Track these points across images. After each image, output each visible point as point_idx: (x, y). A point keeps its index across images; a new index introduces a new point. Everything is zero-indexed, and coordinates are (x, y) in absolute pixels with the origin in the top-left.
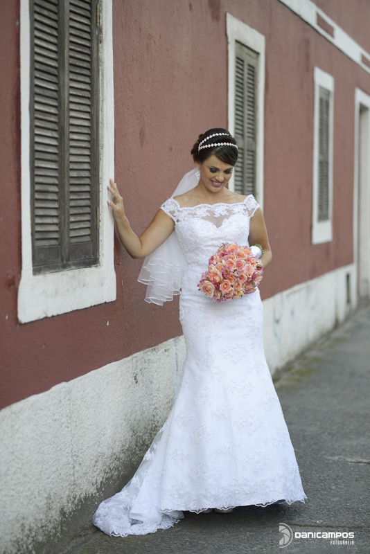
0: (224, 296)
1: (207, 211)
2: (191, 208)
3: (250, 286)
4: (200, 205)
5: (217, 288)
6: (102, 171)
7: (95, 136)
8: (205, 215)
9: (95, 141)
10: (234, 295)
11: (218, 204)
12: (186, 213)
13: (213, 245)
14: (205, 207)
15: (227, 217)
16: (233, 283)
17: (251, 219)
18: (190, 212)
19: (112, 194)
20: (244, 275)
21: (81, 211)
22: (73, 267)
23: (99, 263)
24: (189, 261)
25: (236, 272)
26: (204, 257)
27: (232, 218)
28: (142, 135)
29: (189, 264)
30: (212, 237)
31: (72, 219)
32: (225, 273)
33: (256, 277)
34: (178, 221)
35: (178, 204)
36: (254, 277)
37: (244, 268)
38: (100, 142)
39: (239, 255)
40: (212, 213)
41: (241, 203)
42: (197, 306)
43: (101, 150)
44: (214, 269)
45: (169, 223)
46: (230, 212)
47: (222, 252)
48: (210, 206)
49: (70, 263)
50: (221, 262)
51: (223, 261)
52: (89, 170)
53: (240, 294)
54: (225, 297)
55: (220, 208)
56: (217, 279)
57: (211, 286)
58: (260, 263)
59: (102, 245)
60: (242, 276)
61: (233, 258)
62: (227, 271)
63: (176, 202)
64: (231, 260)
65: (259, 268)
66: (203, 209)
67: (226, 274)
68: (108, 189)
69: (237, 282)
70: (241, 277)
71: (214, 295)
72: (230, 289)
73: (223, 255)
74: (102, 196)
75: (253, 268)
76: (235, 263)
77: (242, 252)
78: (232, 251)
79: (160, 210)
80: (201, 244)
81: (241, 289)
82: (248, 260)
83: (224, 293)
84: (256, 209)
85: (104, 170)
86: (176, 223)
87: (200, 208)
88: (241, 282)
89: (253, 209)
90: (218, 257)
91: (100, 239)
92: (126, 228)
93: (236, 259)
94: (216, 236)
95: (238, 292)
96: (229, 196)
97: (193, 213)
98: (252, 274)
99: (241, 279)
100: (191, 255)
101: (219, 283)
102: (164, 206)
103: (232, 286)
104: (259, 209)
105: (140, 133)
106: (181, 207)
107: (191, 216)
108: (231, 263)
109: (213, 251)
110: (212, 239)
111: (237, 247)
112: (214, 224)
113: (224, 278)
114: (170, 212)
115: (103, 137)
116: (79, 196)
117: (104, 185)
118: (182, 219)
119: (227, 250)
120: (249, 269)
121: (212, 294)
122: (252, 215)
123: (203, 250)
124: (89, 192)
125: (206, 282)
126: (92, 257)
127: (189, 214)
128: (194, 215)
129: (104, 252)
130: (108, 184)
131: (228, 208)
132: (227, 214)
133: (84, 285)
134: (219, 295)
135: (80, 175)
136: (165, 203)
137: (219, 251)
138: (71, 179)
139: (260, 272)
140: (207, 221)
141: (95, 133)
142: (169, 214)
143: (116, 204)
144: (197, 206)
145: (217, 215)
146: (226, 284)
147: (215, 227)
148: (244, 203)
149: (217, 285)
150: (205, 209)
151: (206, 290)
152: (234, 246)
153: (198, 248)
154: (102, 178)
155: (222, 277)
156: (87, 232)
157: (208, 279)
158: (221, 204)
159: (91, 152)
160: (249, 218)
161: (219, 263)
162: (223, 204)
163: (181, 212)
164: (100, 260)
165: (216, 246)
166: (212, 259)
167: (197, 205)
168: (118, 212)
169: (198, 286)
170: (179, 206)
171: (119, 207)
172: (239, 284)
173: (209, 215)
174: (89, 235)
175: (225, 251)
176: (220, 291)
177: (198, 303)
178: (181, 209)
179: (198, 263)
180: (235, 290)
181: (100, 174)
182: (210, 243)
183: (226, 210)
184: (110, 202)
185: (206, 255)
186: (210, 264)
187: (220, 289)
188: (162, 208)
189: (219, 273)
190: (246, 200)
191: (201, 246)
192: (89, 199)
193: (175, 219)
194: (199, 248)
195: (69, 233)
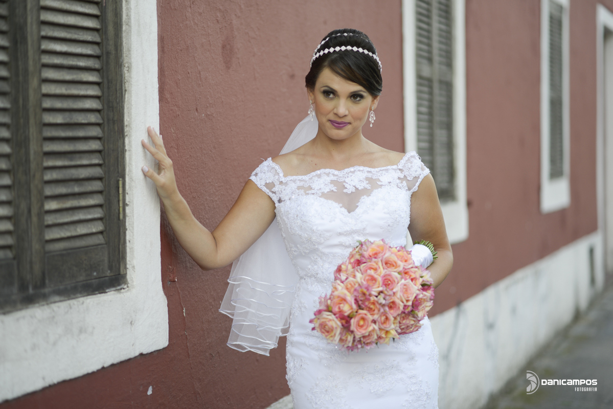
0: (360, 341)
1: (332, 182)
2: (304, 177)
3: (410, 321)
4: (318, 172)
5: (346, 327)
6: (129, 113)
7: (111, 48)
8: (326, 190)
9: (112, 57)
10: (380, 338)
11: (352, 169)
12: (293, 186)
13: (341, 245)
14: (328, 174)
15: (366, 192)
16: (376, 317)
17: (413, 196)
18: (301, 184)
19: (153, 154)
20: (398, 301)
21: (77, 189)
22: (57, 298)
23: (126, 282)
24: (302, 273)
25: (381, 297)
26: (326, 266)
27: (377, 194)
28: (228, 50)
29: (301, 278)
30: (339, 230)
31: (52, 205)
32: (361, 298)
33: (420, 304)
34: (280, 201)
35: (280, 171)
36: (416, 304)
37: (397, 288)
38: (126, 60)
39: (387, 263)
40: (341, 185)
41: (395, 167)
42: (315, 355)
43: (126, 74)
44: (341, 290)
45: (265, 204)
46: (374, 184)
47: (358, 257)
48: (336, 172)
49: (47, 290)
50: (354, 277)
51: (359, 275)
52: (98, 111)
53: (390, 336)
54: (362, 342)
55: (355, 177)
56: (346, 309)
57: (334, 323)
58: (428, 277)
59: (132, 248)
60: (393, 303)
61: (376, 270)
62: (364, 294)
63: (277, 167)
64: (372, 272)
65: (425, 287)
66: (323, 179)
67: (362, 301)
68: (144, 146)
69: (385, 314)
70: (392, 305)
71: (341, 340)
72: (370, 329)
73: (359, 263)
74: (130, 159)
75: (415, 288)
76: (380, 279)
77: (394, 258)
78: (376, 255)
79: (248, 182)
80: (319, 244)
81: (392, 327)
82: (405, 273)
83: (358, 334)
84: (422, 177)
85: (133, 111)
86: (277, 205)
87: (319, 176)
88: (391, 314)
89: (416, 178)
90: (350, 267)
91: (128, 238)
92: (182, 216)
93: (382, 271)
94: (347, 228)
95: (387, 332)
96: (372, 153)
97: (306, 185)
98: (412, 298)
99: (390, 308)
100: (304, 262)
101: (350, 317)
102: (256, 175)
103: (374, 322)
104: (426, 177)
105: (224, 47)
106: (285, 176)
107: (302, 191)
108: (373, 279)
109: (342, 255)
110: (340, 234)
111: (385, 247)
112: (344, 206)
113: (360, 307)
114: (267, 185)
115: (129, 50)
116: (71, 160)
117: (133, 138)
118: (287, 198)
119: (366, 254)
120: (406, 289)
121: (337, 338)
122: (415, 188)
123: (324, 254)
124: (99, 152)
125: (326, 314)
126: (108, 273)
127: (299, 188)
128: (307, 190)
129: (135, 262)
130: (145, 138)
131: (370, 175)
132: (368, 187)
133: (81, 331)
134: (350, 338)
135: (72, 121)
136: (258, 170)
137: (352, 256)
138: (45, 129)
139: (429, 294)
140: (330, 202)
141: (111, 42)
142: (264, 189)
143: (159, 173)
144: (314, 174)
145: (350, 189)
146: (363, 319)
147: (344, 211)
148: (400, 167)
149: (346, 320)
150: (328, 179)
151: (325, 329)
152: (379, 246)
153: (315, 251)
154: (129, 126)
155: (355, 306)
156: (97, 227)
157: (328, 310)
158: (357, 168)
159: (102, 77)
160: (410, 193)
161: (351, 279)
162: (361, 168)
163: (286, 184)
164: (128, 277)
165: (347, 247)
166: (339, 270)
167: (314, 171)
168: (163, 187)
169: (311, 321)
170: (281, 175)
171: (167, 177)
172: (387, 318)
173: (334, 189)
174: (101, 233)
175: (362, 255)
176: (352, 332)
177: (317, 349)
178: (283, 179)
179: (315, 277)
180: (380, 329)
181: (126, 118)
182: (336, 241)
183: (367, 179)
184: (146, 169)
185: (330, 263)
186: (336, 279)
187: (353, 328)
188: (253, 178)
189: (350, 298)
190: (403, 162)
191: (320, 247)
192: (99, 165)
193: (275, 199)
194: (317, 250)
195: (41, 234)
